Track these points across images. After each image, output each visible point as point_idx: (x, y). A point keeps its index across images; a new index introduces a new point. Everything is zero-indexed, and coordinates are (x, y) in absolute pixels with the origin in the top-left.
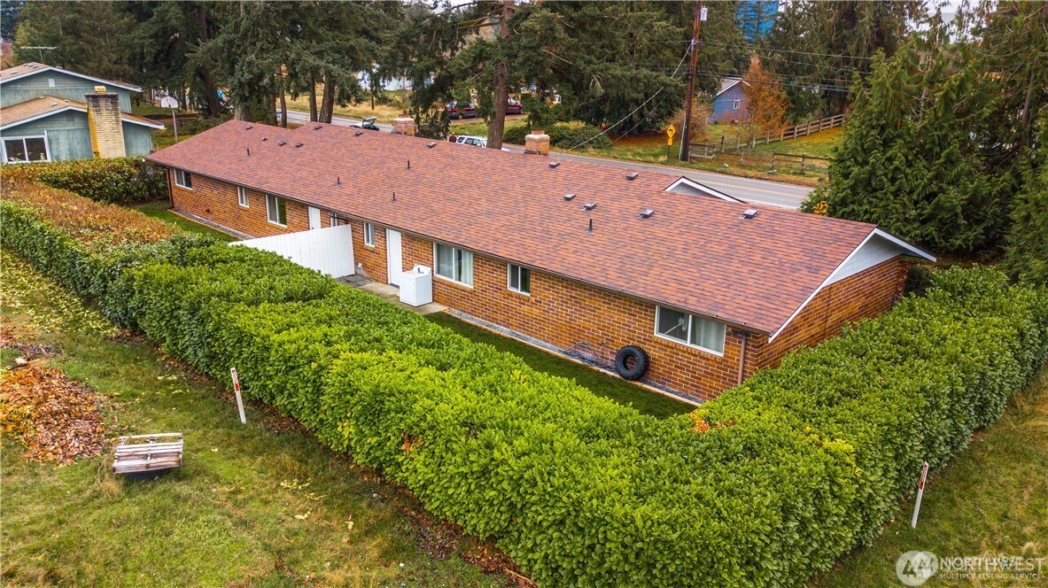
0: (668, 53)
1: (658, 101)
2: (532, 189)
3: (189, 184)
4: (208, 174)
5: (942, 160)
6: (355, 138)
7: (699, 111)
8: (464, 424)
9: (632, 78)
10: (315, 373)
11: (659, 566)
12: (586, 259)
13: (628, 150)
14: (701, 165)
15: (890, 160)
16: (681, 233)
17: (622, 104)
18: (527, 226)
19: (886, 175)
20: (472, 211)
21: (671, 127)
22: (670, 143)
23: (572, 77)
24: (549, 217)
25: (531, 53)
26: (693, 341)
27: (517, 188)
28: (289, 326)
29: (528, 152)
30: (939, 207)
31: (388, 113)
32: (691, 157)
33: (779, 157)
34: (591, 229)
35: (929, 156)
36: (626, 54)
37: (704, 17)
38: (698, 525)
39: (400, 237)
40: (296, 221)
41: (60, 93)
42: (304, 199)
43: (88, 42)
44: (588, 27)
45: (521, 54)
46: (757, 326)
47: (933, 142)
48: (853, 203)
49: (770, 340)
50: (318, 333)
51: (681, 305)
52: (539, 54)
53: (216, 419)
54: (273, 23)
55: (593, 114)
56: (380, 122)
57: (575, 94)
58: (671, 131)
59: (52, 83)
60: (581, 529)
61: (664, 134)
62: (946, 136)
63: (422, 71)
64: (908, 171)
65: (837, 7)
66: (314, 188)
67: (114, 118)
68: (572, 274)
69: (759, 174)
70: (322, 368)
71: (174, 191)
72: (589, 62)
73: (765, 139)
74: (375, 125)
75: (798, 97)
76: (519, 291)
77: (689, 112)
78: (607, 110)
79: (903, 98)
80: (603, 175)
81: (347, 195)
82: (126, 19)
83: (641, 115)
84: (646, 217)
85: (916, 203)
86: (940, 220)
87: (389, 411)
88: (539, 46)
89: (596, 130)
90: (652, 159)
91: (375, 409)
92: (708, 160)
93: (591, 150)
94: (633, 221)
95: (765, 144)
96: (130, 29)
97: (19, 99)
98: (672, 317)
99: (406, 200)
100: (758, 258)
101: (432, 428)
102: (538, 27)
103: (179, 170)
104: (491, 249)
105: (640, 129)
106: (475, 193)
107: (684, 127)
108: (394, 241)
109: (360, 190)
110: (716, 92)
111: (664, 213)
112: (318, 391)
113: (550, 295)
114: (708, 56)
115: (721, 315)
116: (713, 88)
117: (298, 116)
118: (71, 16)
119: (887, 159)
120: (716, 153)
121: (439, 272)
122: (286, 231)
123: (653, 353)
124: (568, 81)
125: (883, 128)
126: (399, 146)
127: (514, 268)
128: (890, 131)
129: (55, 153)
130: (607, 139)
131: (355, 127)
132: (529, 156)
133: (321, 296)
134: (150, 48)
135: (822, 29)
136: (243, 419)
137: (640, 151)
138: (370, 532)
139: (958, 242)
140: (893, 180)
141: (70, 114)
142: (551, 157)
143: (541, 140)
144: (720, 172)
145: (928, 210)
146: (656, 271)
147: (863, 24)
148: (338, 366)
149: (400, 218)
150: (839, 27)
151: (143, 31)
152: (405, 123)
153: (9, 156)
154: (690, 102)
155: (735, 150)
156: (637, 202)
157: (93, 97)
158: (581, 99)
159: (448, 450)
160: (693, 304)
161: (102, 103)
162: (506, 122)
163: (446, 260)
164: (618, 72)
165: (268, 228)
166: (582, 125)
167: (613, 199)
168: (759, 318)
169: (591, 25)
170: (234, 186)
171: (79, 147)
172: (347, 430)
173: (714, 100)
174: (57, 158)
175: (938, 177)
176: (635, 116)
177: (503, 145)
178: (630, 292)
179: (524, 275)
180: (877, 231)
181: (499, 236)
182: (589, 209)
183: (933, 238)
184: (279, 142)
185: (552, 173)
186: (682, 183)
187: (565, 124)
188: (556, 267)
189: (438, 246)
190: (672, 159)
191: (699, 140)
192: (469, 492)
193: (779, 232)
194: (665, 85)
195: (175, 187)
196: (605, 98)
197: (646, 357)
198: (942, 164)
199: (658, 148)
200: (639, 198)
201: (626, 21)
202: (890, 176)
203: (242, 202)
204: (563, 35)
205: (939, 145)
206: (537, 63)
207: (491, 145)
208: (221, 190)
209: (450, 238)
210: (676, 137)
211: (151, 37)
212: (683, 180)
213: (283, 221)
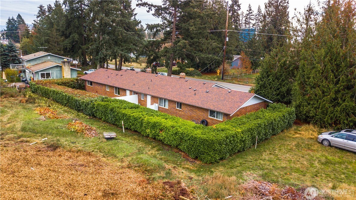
0: (218, 49)
1: (215, 63)
2: (182, 86)
3: (91, 85)
4: (98, 82)
5: (281, 80)
6: (136, 74)
7: (226, 66)
8: (172, 127)
9: (207, 58)
10: (141, 120)
11: (205, 144)
12: (194, 101)
13: (206, 77)
14: (227, 81)
15: (269, 80)
16: (215, 96)
17: (204, 64)
18: (181, 94)
19: (268, 84)
20: (168, 91)
21: (219, 70)
22: (218, 75)
23: (191, 57)
24: (186, 92)
25: (180, 51)
26: (217, 118)
27: (178, 86)
28: (134, 113)
29: (180, 78)
30: (280, 92)
31: (136, 65)
32: (224, 79)
33: (249, 79)
34: (195, 95)
35: (278, 79)
36: (206, 49)
37: (227, 40)
38: (211, 137)
39: (150, 97)
40: (122, 94)
41: (51, 60)
42: (126, 88)
43: (51, 45)
44: (195, 44)
45: (177, 52)
46: (228, 113)
47: (279, 76)
48: (261, 90)
49: (231, 116)
50: (141, 113)
51: (214, 110)
52: (182, 52)
53: (118, 132)
54: (110, 42)
55: (197, 66)
56: (135, 68)
57: (191, 62)
58: (218, 71)
59: (49, 58)
60: (193, 140)
61: (217, 72)
62: (282, 74)
63: (150, 55)
64: (273, 83)
65: (267, 36)
66: (128, 86)
67: (68, 67)
68: (191, 104)
69: (243, 84)
70: (142, 119)
71: (86, 87)
72: (195, 53)
73: (246, 74)
74: (133, 69)
75: (256, 62)
76: (179, 109)
77: (224, 66)
78: (200, 65)
79: (271, 65)
80: (198, 83)
81: (137, 88)
82: (62, 38)
83: (210, 66)
84: (207, 92)
85: (275, 90)
86: (281, 95)
87: (157, 126)
88: (182, 49)
89: (197, 71)
90: (213, 79)
91: (154, 126)
92: (229, 80)
93: (196, 77)
94: (204, 93)
95: (247, 75)
96: (63, 41)
97: (40, 62)
98: (212, 112)
99: (152, 89)
100: (230, 100)
101: (166, 128)
102: (182, 45)
103: (89, 81)
104: (173, 99)
105: (210, 70)
106: (168, 87)
107: (222, 70)
108: (149, 98)
109: (140, 87)
110: (232, 60)
111: (211, 91)
112: (142, 124)
113: (186, 109)
114: (230, 50)
115: (221, 111)
116: (231, 59)
117: (112, 66)
118: (47, 38)
119: (268, 80)
120: (231, 78)
121: (160, 105)
122: (120, 96)
123: (208, 121)
124: (190, 58)
125: (267, 72)
126: (148, 76)
127: (178, 103)
128: (269, 73)
129: (53, 77)
130: (201, 74)
131: (128, 69)
132: (181, 79)
133: (138, 108)
134: (69, 46)
135: (263, 42)
136: (124, 132)
137: (210, 77)
138: (154, 147)
139: (285, 100)
140: (270, 85)
141: (57, 66)
142: (186, 78)
143: (184, 75)
144: (232, 83)
145: (278, 92)
146: (209, 103)
147: (274, 41)
148: (146, 119)
149: (151, 93)
150: (268, 42)
151: (67, 41)
152: (149, 70)
153: (41, 77)
154: (224, 64)
155: (237, 77)
156: (205, 89)
157: (64, 62)
158: (193, 63)
159: (169, 131)
160: (216, 109)
161: (66, 63)
162: (173, 68)
163: (162, 102)
164: (203, 56)
165: (114, 96)
166: (193, 69)
167: (200, 88)
168: (229, 112)
169: (196, 44)
170: (105, 85)
171: (59, 75)
172: (148, 131)
173: (232, 62)
174: (53, 78)
175: (280, 84)
176: (209, 67)
177: (172, 75)
178: (203, 107)
179: (180, 105)
180: (255, 95)
181: (174, 96)
182: (195, 90)
183: (280, 99)
184: (116, 74)
185: (186, 82)
186: (216, 85)
187: (188, 69)
188: (187, 103)
189: (160, 99)
190: (219, 79)
191: (227, 74)
192: (173, 138)
193: (235, 95)
194: (216, 59)
195: (87, 86)
196: (200, 62)
197: (207, 122)
198: (281, 81)
199: (215, 76)
200: (206, 88)
201: (205, 43)
202: (269, 84)
203: (107, 89)
204: (188, 47)
205: (281, 77)
206: (181, 54)
207: (168, 75)
208: (101, 86)
209: (163, 97)
210: (220, 73)
211: (69, 43)
212: (216, 84)
213: (119, 94)
